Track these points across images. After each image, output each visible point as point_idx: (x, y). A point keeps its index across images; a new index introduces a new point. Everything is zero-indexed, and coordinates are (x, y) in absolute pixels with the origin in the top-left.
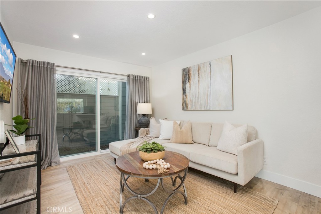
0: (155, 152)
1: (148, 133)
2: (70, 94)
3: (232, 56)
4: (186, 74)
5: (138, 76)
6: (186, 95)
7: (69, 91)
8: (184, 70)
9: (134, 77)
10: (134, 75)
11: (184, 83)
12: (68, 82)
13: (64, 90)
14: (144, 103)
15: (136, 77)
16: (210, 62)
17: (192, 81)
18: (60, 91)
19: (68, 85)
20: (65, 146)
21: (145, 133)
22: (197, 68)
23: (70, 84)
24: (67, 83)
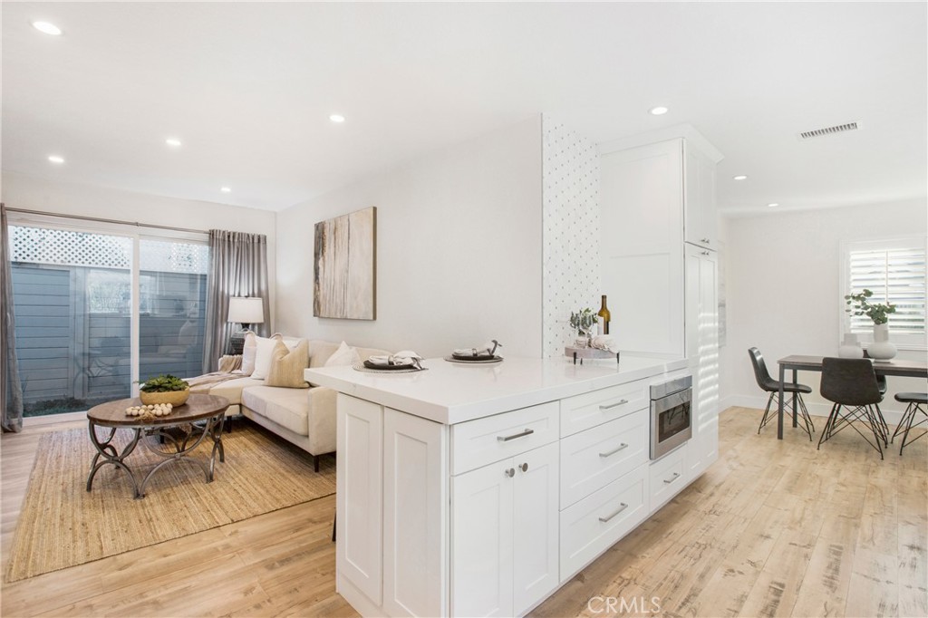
0: (159, 391)
1: (238, 365)
2: (85, 267)
3: (375, 209)
4: (319, 237)
5: (234, 233)
6: (318, 284)
7: (83, 260)
8: (317, 226)
9: (224, 237)
10: (224, 232)
11: (316, 255)
12: (80, 239)
13: (69, 259)
14: (253, 296)
15: (229, 236)
16: (348, 215)
17: (325, 254)
18: (58, 260)
19: (80, 245)
20: (71, 396)
21: (232, 366)
22: (332, 226)
23: (84, 242)
24: (77, 242)
